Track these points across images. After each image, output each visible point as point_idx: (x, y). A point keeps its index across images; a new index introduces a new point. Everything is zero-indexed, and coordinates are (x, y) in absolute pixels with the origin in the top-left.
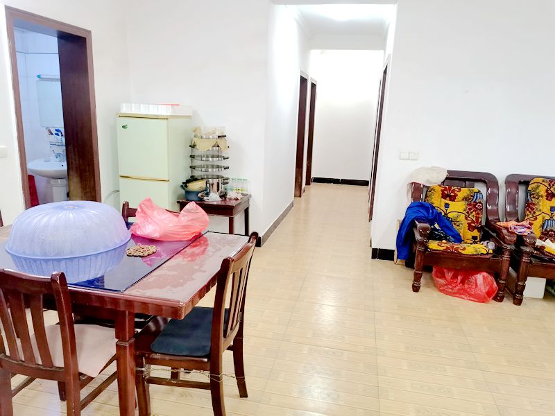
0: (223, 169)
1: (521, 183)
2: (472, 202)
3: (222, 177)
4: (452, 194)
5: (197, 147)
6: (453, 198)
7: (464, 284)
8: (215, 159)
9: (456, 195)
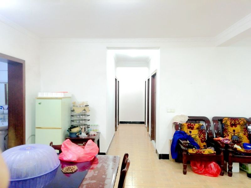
0: (87, 121)
1: (219, 120)
2: (200, 130)
3: (87, 125)
4: (192, 127)
5: (75, 111)
6: (192, 128)
7: (206, 169)
8: (83, 116)
9: (193, 127)
